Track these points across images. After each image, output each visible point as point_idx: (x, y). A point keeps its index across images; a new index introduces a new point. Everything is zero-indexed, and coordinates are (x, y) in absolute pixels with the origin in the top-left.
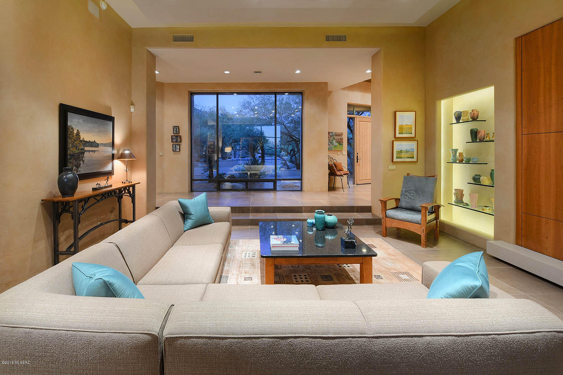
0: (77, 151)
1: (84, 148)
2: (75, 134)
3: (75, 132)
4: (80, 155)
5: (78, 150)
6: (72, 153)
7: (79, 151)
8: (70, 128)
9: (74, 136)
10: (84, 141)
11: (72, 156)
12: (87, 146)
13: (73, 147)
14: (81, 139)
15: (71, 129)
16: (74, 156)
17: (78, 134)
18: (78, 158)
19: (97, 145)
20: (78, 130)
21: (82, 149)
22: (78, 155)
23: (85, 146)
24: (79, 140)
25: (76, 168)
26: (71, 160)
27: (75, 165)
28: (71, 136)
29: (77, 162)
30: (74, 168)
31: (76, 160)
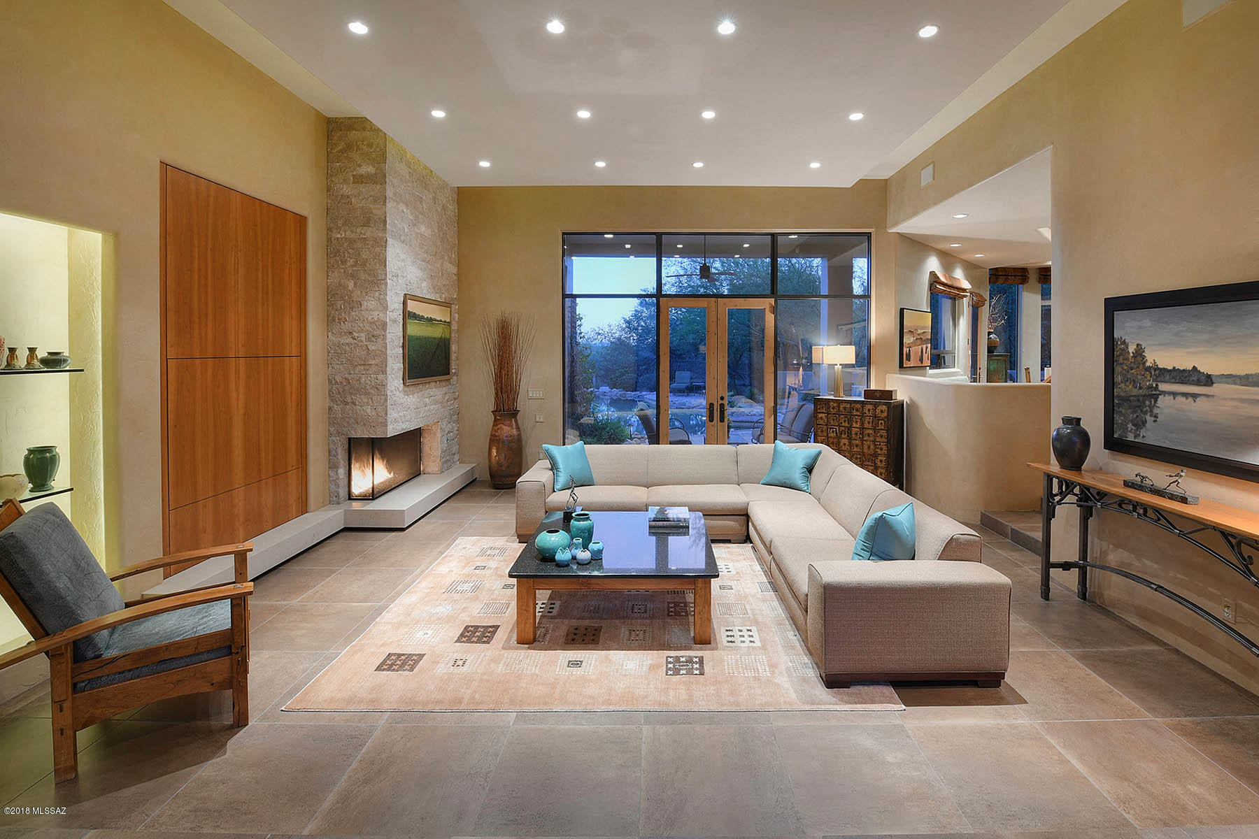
0: (1135, 392)
1: (1157, 385)
2: (1132, 355)
3: (1132, 349)
4: (1144, 402)
5: (1140, 388)
6: (1122, 394)
7: (1141, 391)
8: (1119, 343)
9: (1127, 359)
10: (1157, 369)
11: (1126, 399)
12: (1166, 382)
13: (1127, 381)
14: (1148, 364)
15: (1121, 344)
16: (1130, 401)
17: (1139, 352)
18: (1139, 407)
19: (1208, 380)
20: (1138, 345)
21: (1150, 387)
22: (1138, 400)
23: (1161, 382)
24: (1141, 367)
25: (1133, 428)
26: (1121, 409)
27: (1132, 421)
28: (1121, 358)
29: (1135, 416)
30: (1130, 426)
31: (1134, 409)
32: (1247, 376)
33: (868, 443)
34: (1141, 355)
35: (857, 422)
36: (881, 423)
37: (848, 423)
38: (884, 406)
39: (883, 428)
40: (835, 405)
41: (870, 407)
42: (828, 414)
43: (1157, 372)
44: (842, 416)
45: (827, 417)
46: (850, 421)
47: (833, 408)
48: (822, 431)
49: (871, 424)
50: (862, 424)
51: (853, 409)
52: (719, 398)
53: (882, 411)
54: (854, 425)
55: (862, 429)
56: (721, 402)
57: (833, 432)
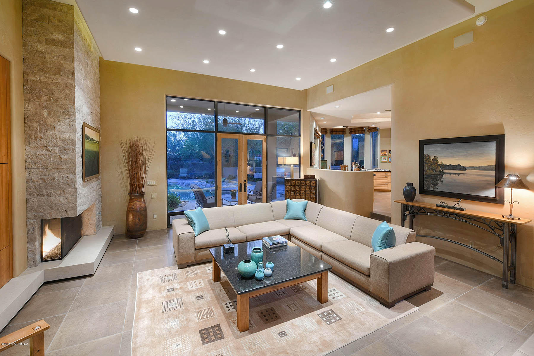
0: (433, 173)
1: (443, 171)
2: (432, 160)
3: (432, 158)
4: (437, 176)
5: (436, 172)
6: (428, 174)
7: (436, 173)
8: (426, 156)
9: (430, 162)
10: (442, 165)
11: (429, 176)
12: (447, 169)
13: (430, 169)
14: (439, 163)
15: (427, 156)
16: (431, 176)
17: (435, 159)
18: (435, 178)
19: (464, 168)
20: (435, 157)
21: (440, 171)
22: (435, 176)
23: (445, 169)
24: (436, 164)
25: (433, 186)
26: (427, 179)
27: (431, 183)
28: (427, 161)
29: (433, 181)
30: (431, 185)
31: (433, 179)
32: (479, 167)
33: (308, 197)
34: (436, 160)
35: (303, 189)
36: (313, 188)
37: (300, 189)
38: (314, 182)
39: (314, 190)
40: (294, 182)
41: (308, 182)
42: (291, 186)
43: (443, 166)
44: (297, 186)
45: (290, 187)
46: (300, 188)
47: (293, 183)
48: (288, 193)
49: (309, 189)
50: (305, 189)
51: (302, 183)
52: (244, 181)
53: (313, 184)
54: (302, 190)
55: (305, 191)
56: (244, 182)
57: (293, 193)
